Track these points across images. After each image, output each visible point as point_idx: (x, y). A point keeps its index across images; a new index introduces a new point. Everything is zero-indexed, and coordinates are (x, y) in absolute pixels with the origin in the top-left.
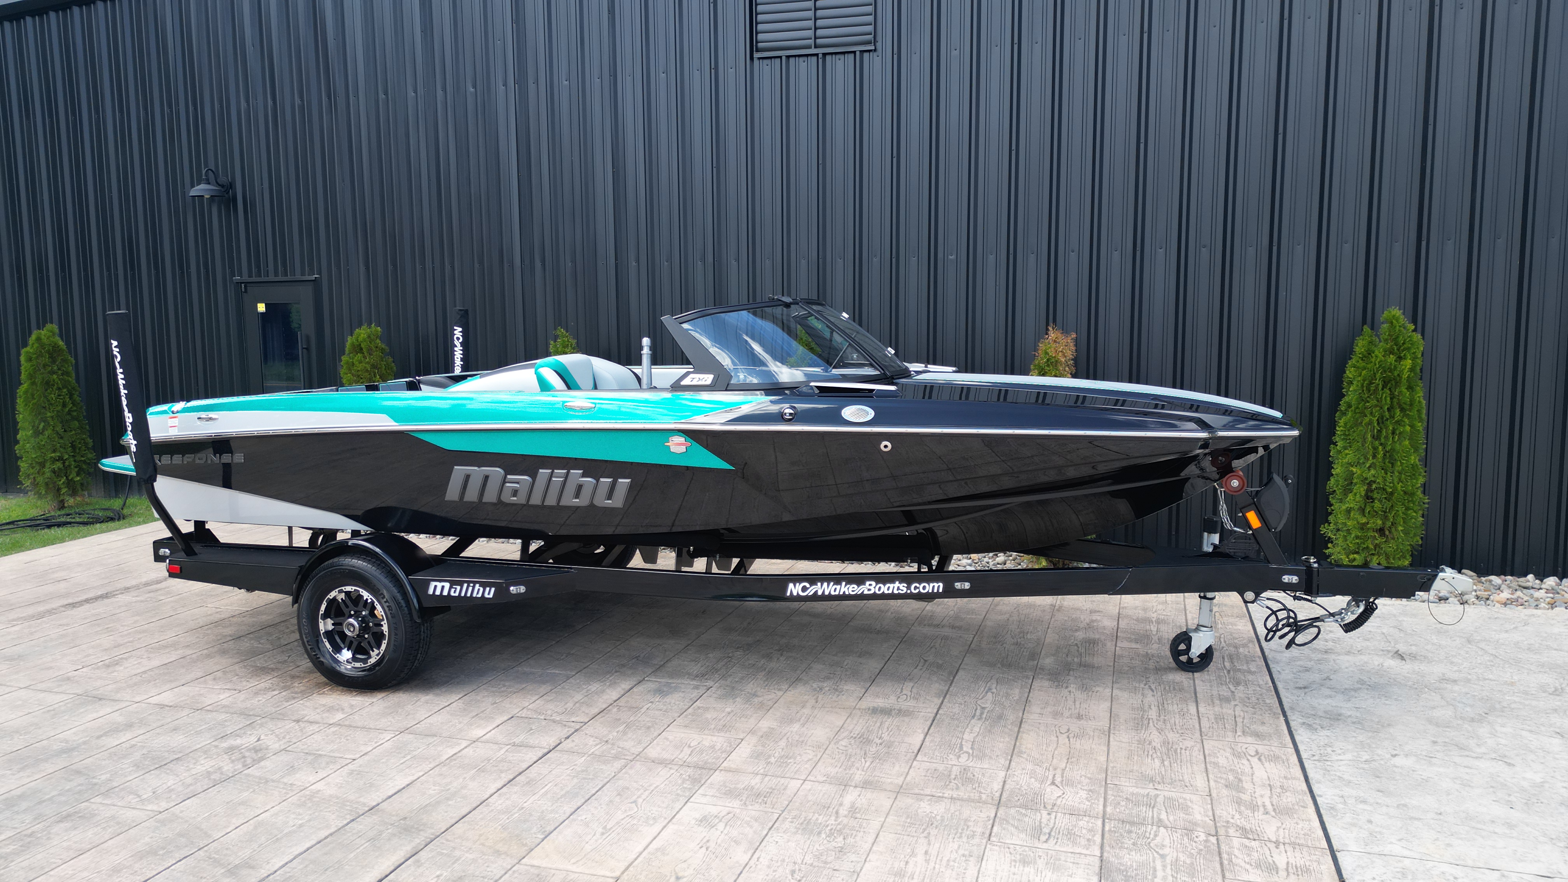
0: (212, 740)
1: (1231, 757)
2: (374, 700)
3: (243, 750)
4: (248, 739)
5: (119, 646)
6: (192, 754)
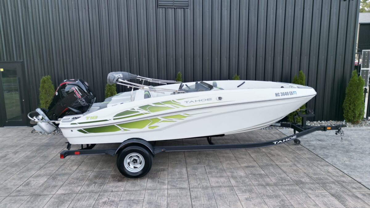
3: (109, 203)
4: (105, 199)
5: (21, 178)
6: (94, 206)
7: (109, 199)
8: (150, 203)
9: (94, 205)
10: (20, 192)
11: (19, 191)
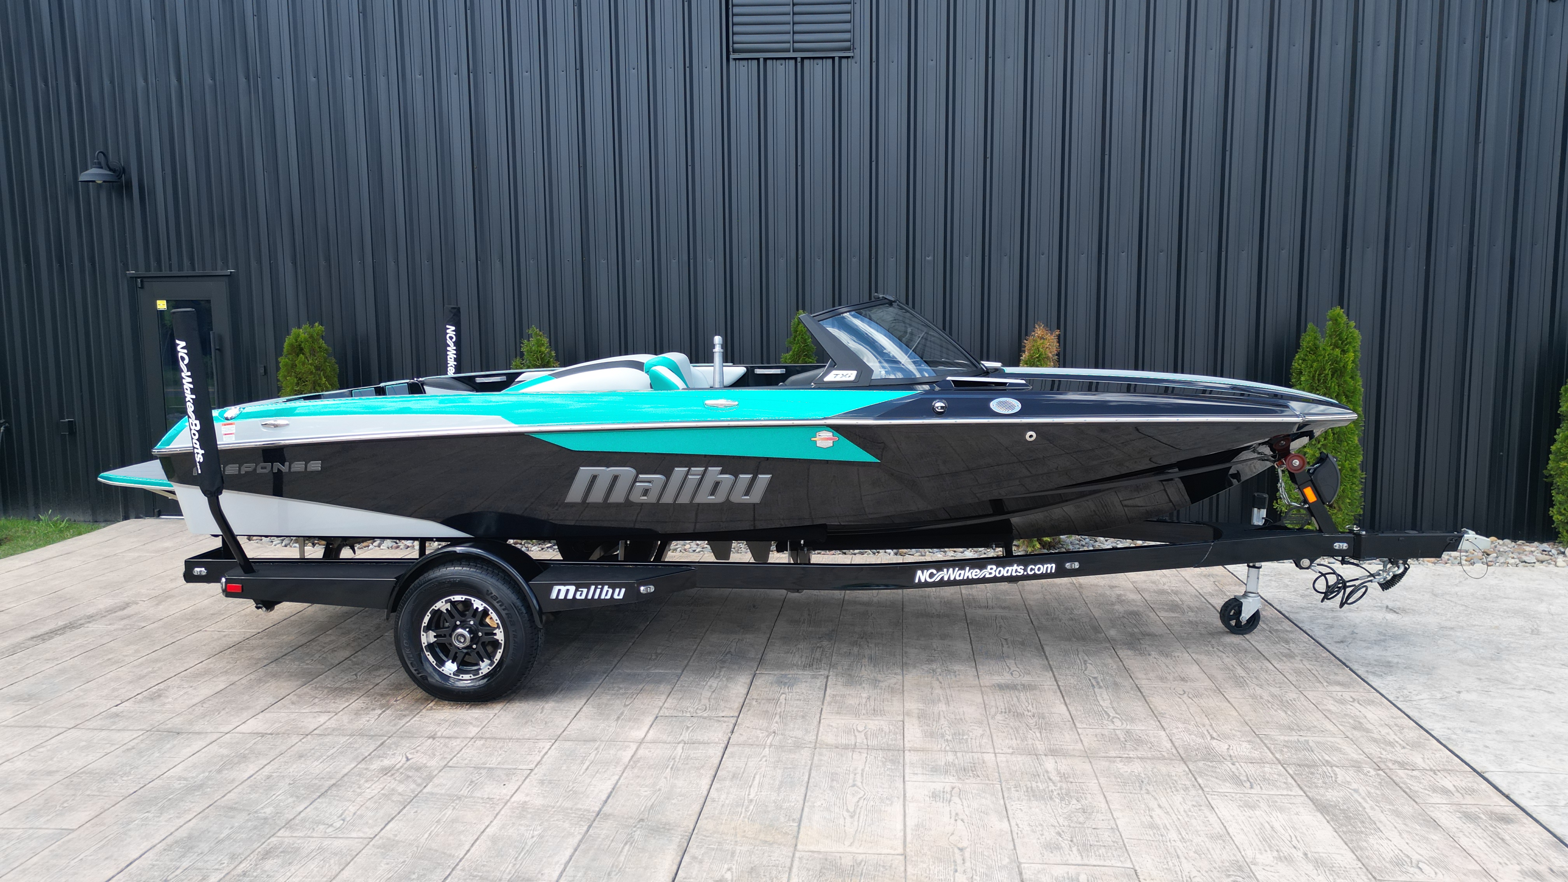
0: (356, 764)
1: (1335, 703)
2: (497, 712)
3: (401, 771)
4: (395, 759)
5: (142, 677)
6: (346, 779)
7: (408, 760)
8: (550, 782)
9: (346, 774)
10: (117, 719)
11: (117, 715)
